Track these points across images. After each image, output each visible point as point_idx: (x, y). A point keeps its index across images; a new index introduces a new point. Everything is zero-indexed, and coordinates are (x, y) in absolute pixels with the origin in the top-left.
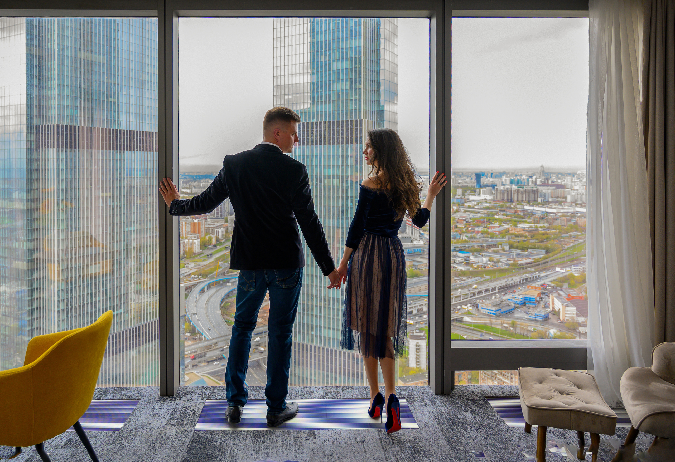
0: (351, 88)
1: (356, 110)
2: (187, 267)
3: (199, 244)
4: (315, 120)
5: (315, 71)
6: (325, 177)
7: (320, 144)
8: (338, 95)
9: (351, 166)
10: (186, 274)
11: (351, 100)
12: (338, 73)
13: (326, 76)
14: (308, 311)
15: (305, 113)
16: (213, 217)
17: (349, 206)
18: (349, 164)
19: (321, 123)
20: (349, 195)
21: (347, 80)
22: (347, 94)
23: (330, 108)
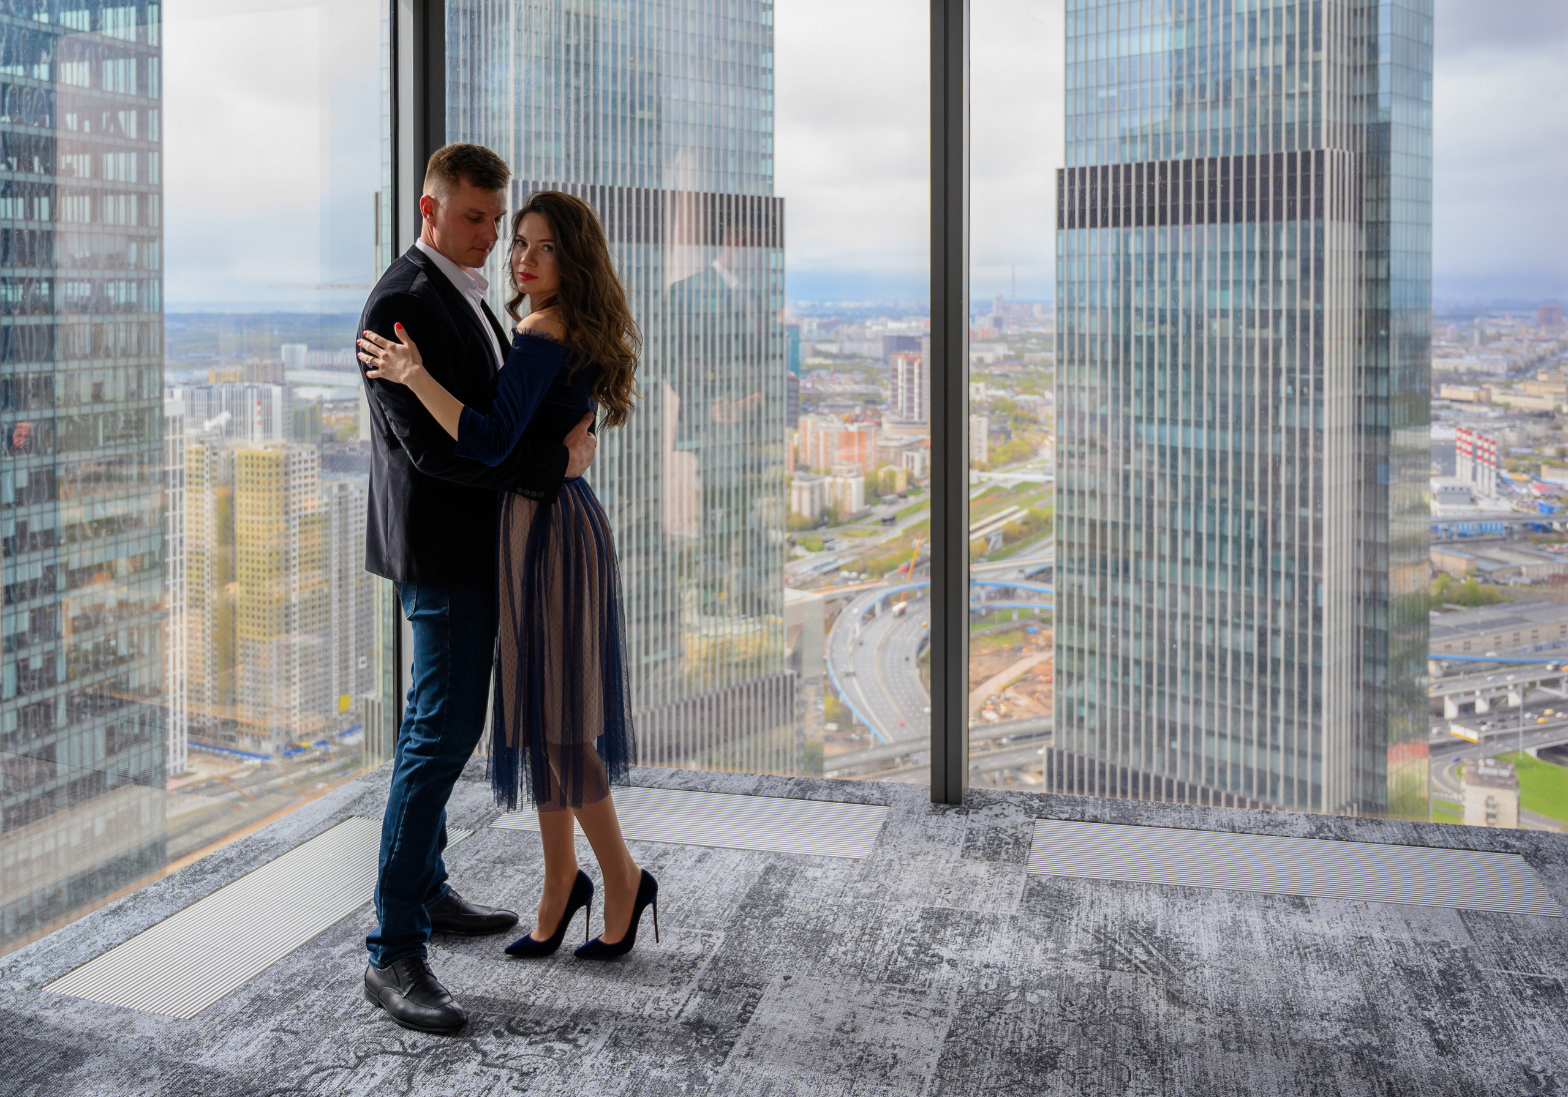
0: (1290, 63)
1: (1303, 123)
2: (830, 549)
3: (862, 490)
4: (1183, 156)
5: (1184, 17)
6: (1212, 314)
7: (1200, 220)
8: (1252, 83)
9: (1291, 282)
10: (826, 569)
11: (1290, 96)
12: (1252, 21)
13: (1215, 30)
14: (1161, 683)
15: (1156, 136)
16: (898, 419)
17: (1283, 394)
18: (1284, 276)
19: (1200, 162)
20: (1283, 364)
21: (1277, 39)
22: (1278, 78)
23: (1227, 119)
